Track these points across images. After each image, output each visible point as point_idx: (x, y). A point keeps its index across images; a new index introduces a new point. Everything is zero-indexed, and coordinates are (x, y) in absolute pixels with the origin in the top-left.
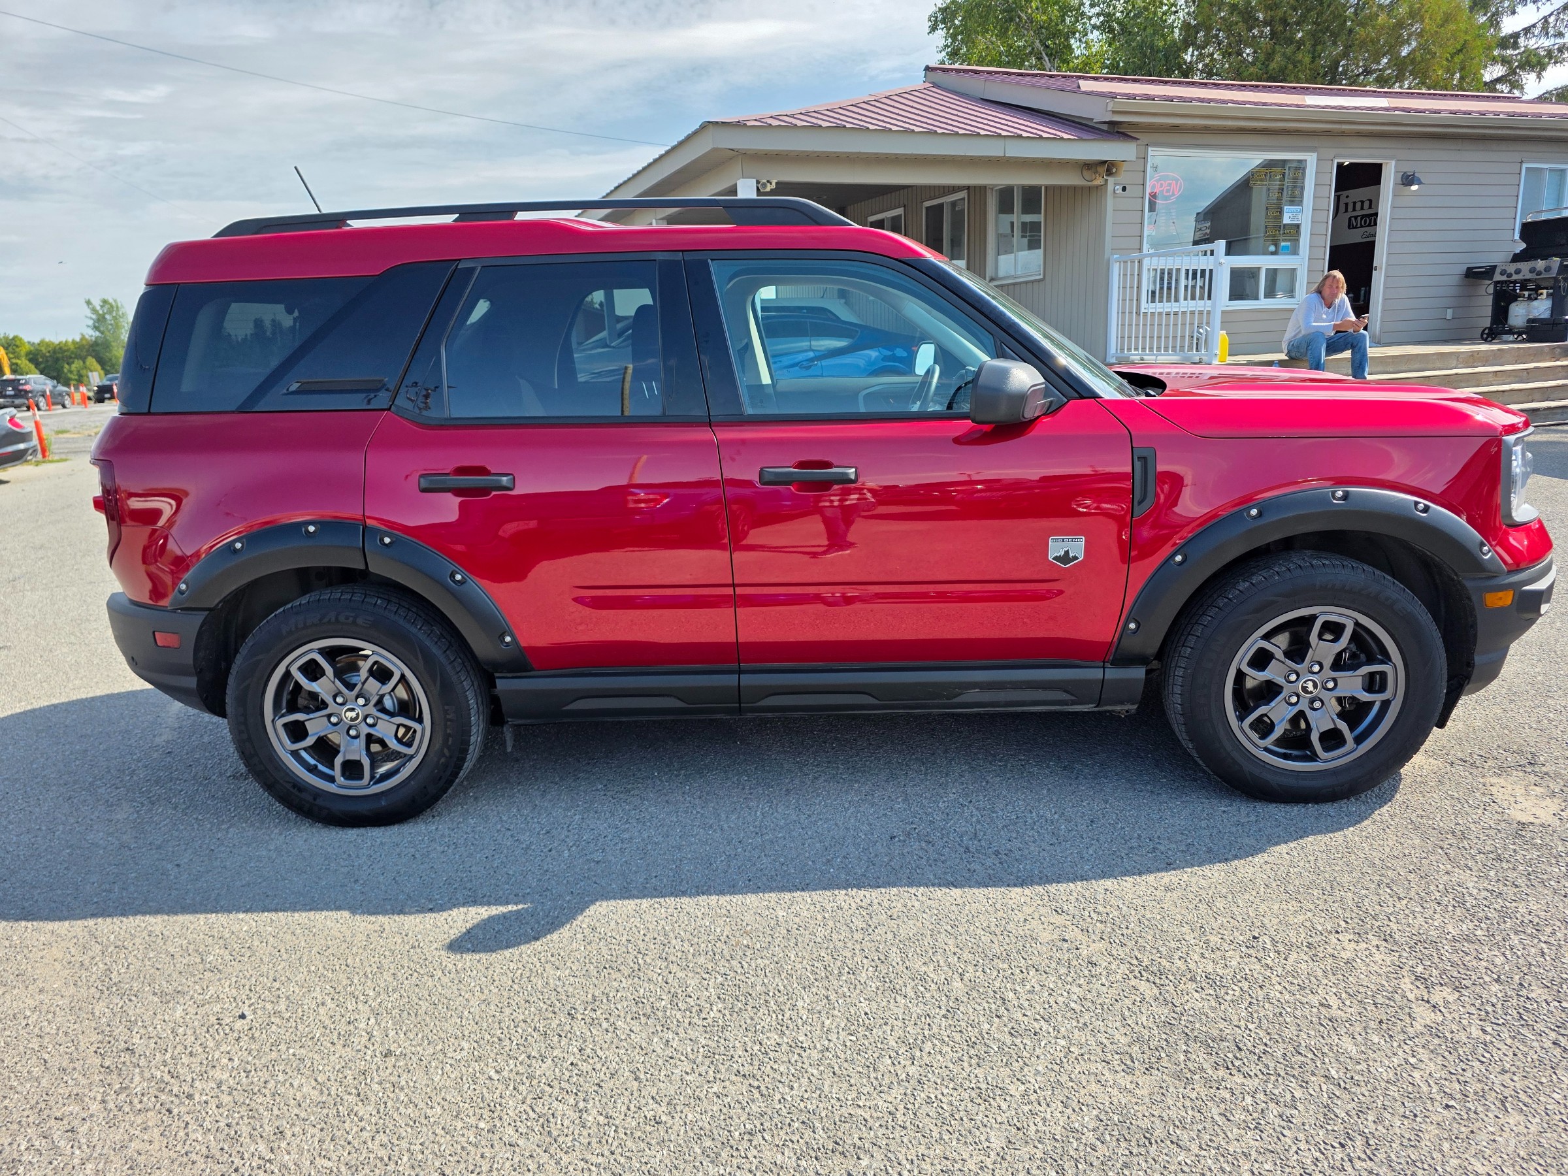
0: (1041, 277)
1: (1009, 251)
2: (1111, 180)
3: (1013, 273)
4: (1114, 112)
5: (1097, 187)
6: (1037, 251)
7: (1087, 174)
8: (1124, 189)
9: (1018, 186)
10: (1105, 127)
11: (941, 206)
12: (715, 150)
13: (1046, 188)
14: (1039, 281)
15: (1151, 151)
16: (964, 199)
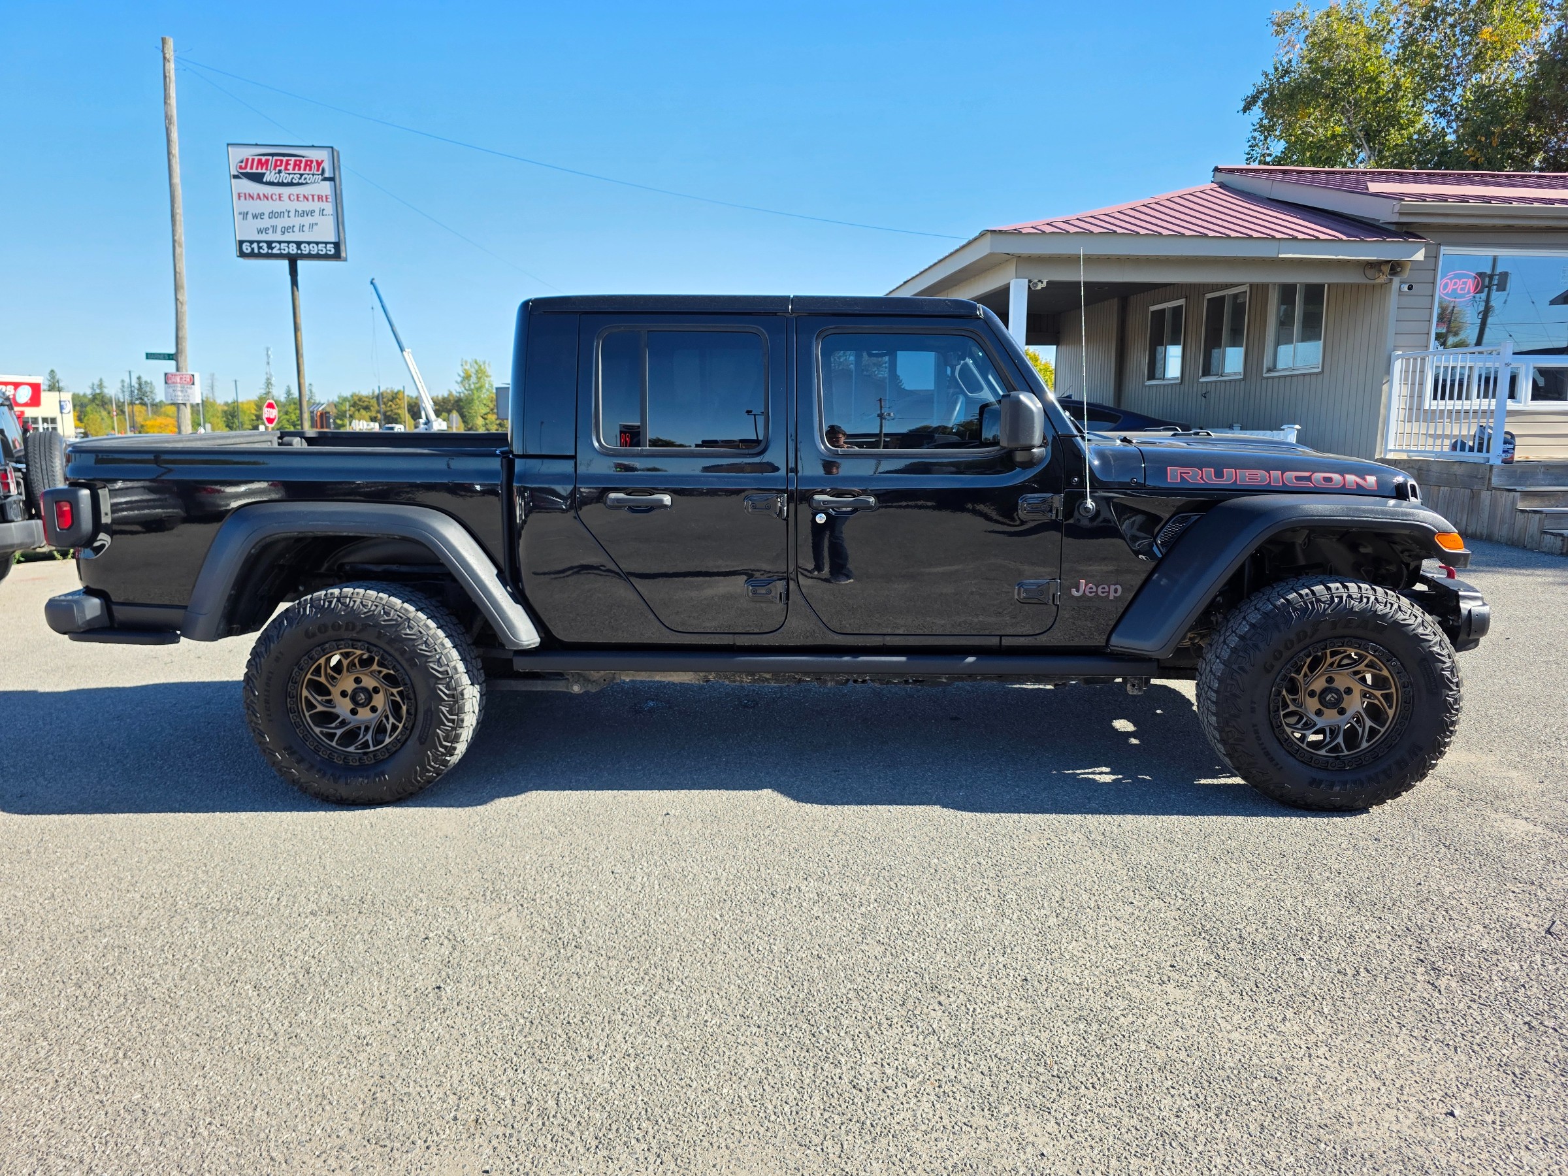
0: (1320, 370)
1: (1289, 341)
2: (1396, 280)
3: (1291, 366)
4: (1401, 214)
5: (1382, 285)
6: (1317, 343)
7: (1370, 273)
8: (1410, 288)
9: (1301, 284)
10: (1393, 228)
11: (1223, 297)
12: (991, 254)
13: (1329, 285)
14: (1317, 374)
15: (1444, 250)
16: (1246, 292)
